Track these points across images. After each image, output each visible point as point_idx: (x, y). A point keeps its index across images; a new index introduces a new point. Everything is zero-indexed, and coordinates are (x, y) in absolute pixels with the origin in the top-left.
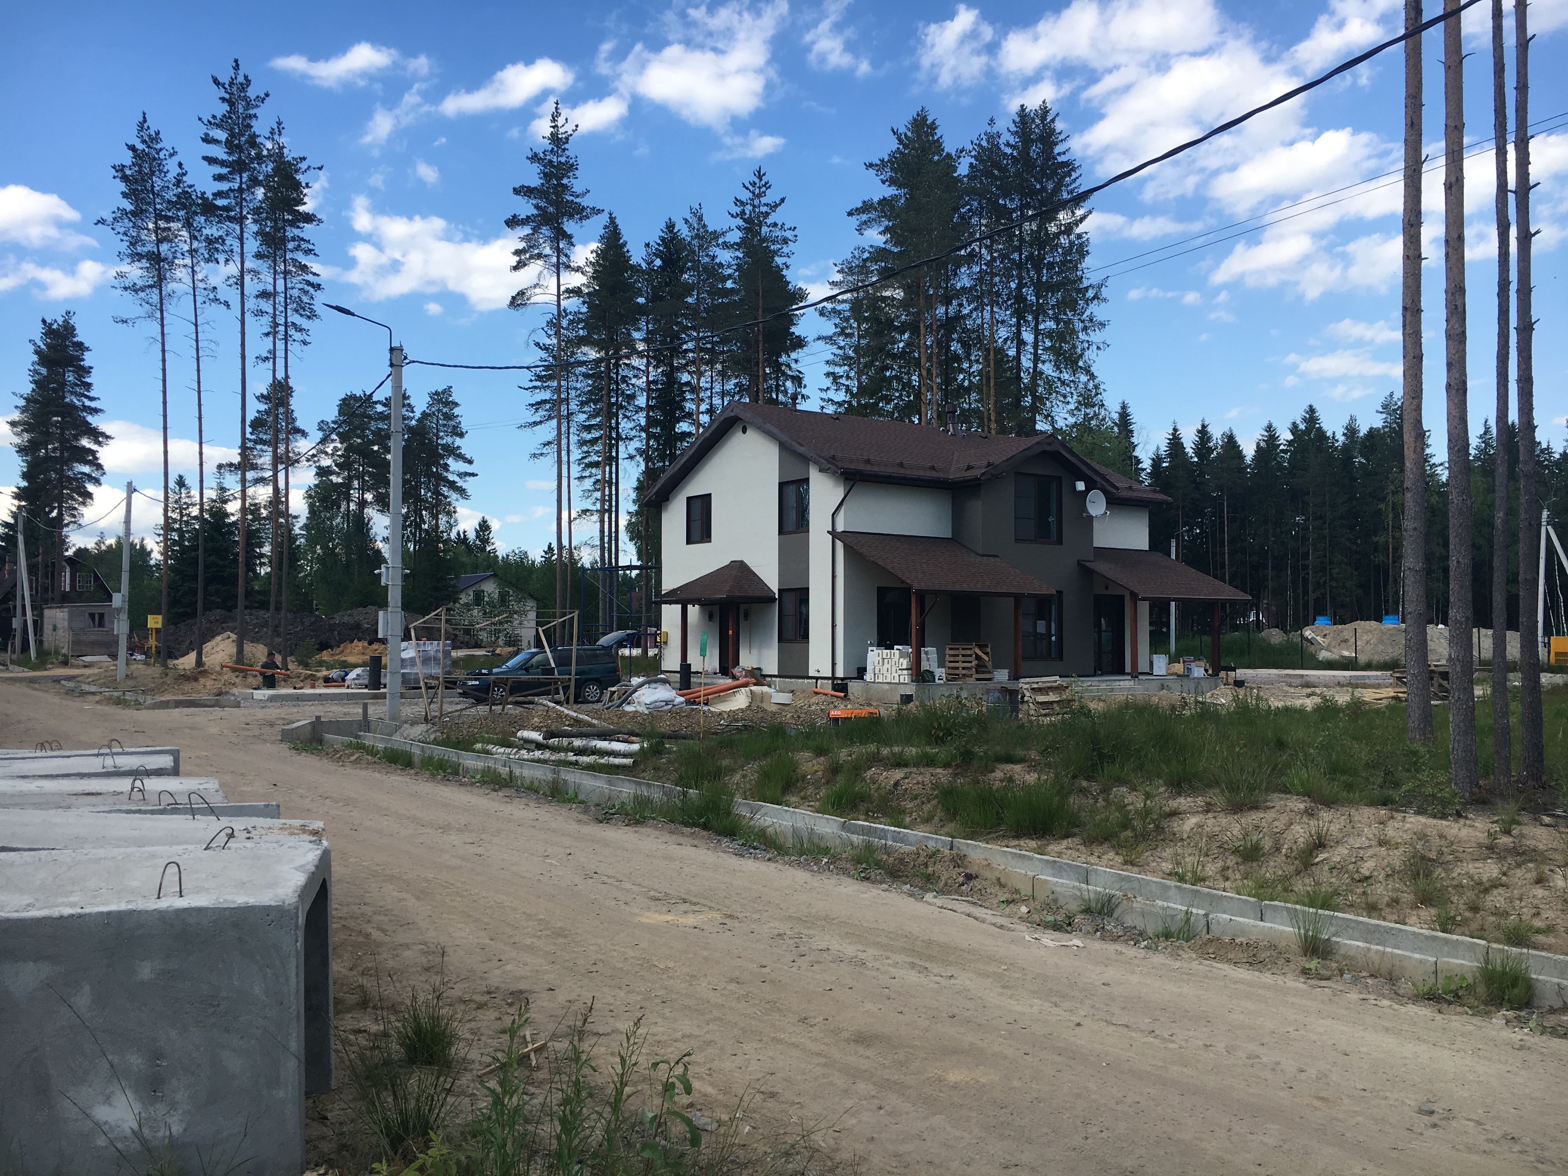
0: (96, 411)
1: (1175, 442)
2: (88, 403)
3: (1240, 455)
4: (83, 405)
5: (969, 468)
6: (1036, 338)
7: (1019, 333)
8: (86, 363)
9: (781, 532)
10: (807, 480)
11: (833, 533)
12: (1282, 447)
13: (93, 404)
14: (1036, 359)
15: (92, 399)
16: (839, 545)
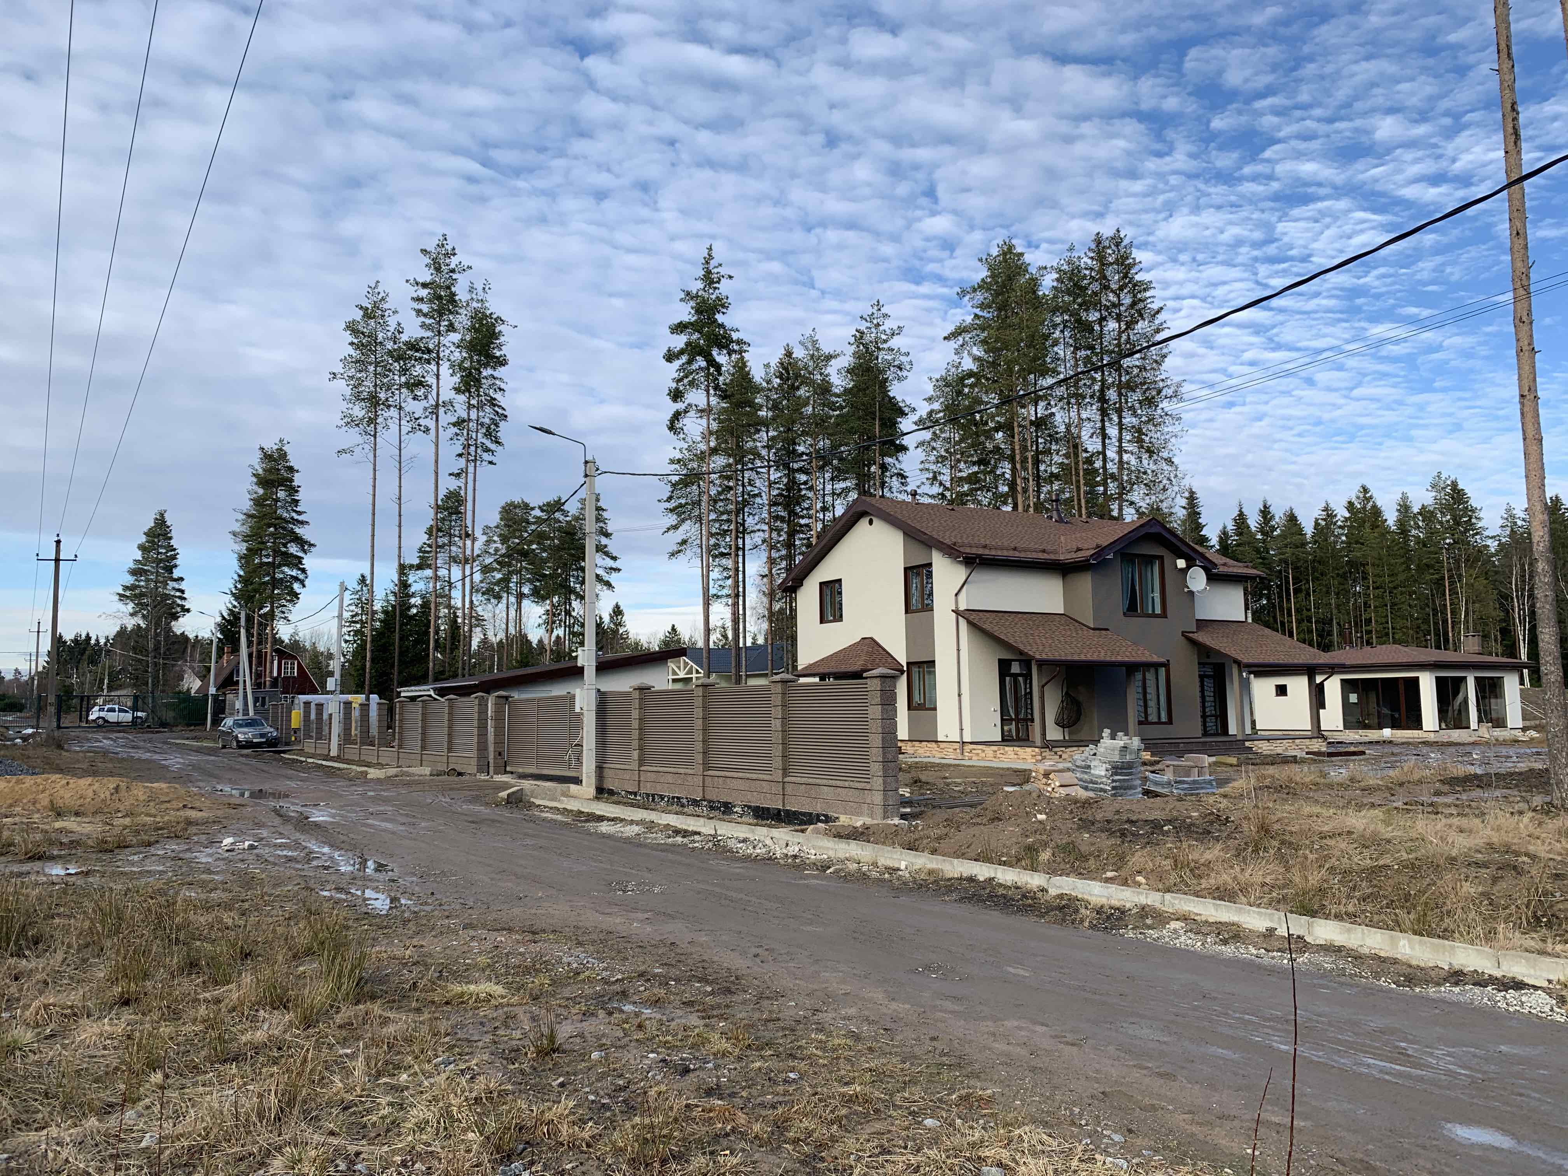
0: (302, 523)
1: (1241, 520)
2: (296, 516)
3: (1300, 531)
4: (292, 518)
5: (1079, 549)
6: (1120, 433)
7: (1103, 428)
8: (295, 484)
9: (907, 612)
10: (930, 565)
11: (956, 612)
12: (1339, 523)
13: (300, 518)
14: (1121, 451)
15: (299, 513)
16: (963, 623)
